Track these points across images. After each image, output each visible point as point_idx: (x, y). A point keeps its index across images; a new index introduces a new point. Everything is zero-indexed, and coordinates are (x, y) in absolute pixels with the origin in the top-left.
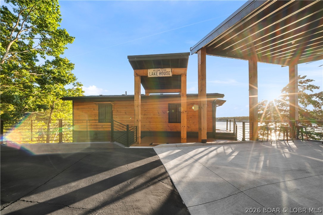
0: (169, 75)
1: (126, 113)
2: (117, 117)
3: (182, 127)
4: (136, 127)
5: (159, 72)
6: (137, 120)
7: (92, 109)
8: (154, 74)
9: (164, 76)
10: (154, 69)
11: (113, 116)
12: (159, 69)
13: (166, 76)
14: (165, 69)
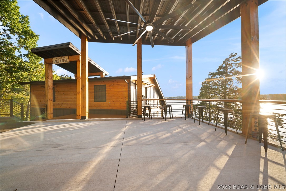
0: (67, 61)
1: (64, 94)
2: (58, 97)
3: (77, 105)
4: (46, 105)
5: (60, 59)
6: (47, 100)
7: (42, 91)
8: (57, 62)
9: (63, 62)
10: (57, 58)
11: (56, 96)
12: (60, 57)
13: (65, 62)
14: (64, 57)
